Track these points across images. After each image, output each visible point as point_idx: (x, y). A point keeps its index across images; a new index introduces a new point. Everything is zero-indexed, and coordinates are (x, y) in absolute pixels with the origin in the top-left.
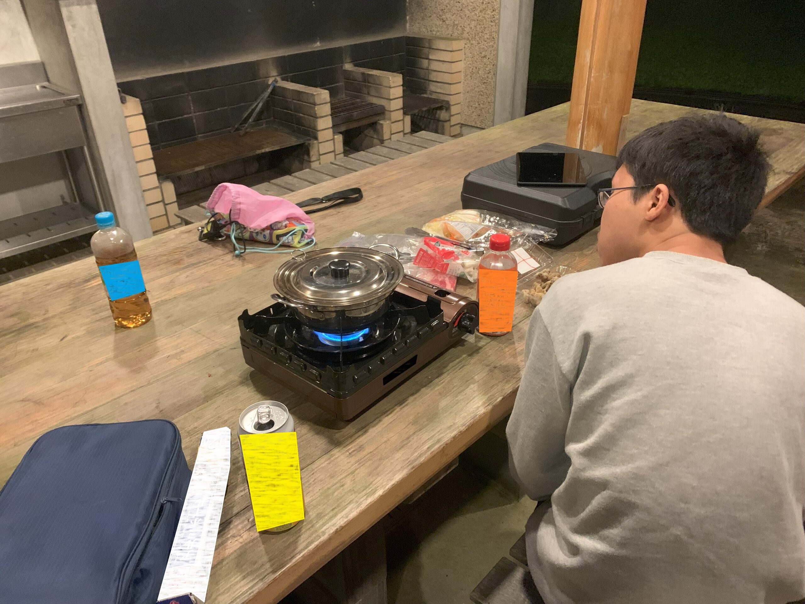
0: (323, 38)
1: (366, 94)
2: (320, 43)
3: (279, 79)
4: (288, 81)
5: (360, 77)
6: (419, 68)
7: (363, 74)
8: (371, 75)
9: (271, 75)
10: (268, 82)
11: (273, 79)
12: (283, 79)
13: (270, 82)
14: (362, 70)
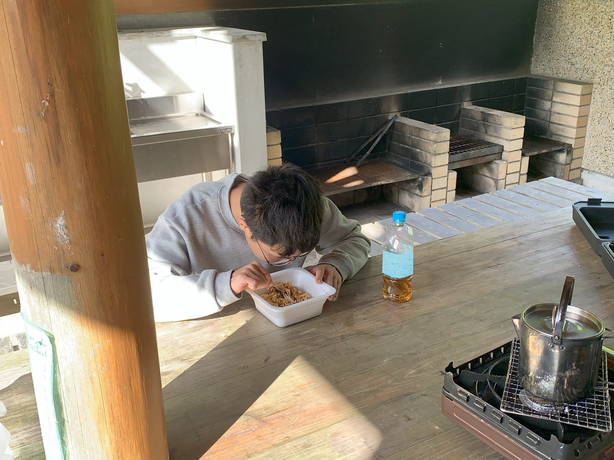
0: (445, 77)
1: (483, 133)
2: (442, 82)
3: (398, 114)
4: (407, 117)
5: (479, 117)
6: (541, 110)
7: (483, 113)
8: (492, 114)
9: (392, 111)
10: (387, 118)
11: (394, 114)
12: (402, 115)
13: (390, 118)
14: (481, 109)
